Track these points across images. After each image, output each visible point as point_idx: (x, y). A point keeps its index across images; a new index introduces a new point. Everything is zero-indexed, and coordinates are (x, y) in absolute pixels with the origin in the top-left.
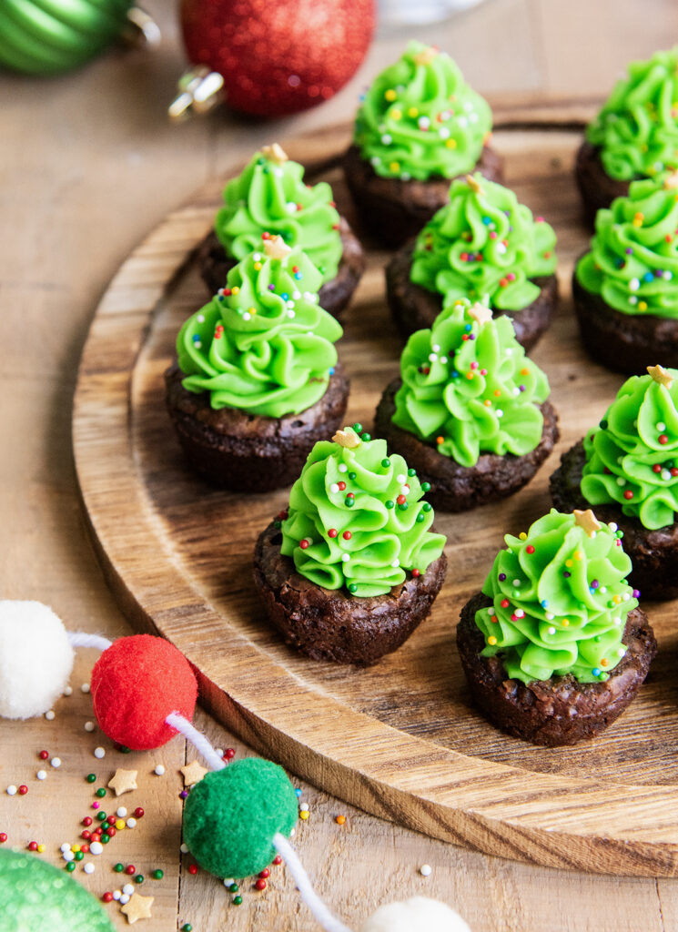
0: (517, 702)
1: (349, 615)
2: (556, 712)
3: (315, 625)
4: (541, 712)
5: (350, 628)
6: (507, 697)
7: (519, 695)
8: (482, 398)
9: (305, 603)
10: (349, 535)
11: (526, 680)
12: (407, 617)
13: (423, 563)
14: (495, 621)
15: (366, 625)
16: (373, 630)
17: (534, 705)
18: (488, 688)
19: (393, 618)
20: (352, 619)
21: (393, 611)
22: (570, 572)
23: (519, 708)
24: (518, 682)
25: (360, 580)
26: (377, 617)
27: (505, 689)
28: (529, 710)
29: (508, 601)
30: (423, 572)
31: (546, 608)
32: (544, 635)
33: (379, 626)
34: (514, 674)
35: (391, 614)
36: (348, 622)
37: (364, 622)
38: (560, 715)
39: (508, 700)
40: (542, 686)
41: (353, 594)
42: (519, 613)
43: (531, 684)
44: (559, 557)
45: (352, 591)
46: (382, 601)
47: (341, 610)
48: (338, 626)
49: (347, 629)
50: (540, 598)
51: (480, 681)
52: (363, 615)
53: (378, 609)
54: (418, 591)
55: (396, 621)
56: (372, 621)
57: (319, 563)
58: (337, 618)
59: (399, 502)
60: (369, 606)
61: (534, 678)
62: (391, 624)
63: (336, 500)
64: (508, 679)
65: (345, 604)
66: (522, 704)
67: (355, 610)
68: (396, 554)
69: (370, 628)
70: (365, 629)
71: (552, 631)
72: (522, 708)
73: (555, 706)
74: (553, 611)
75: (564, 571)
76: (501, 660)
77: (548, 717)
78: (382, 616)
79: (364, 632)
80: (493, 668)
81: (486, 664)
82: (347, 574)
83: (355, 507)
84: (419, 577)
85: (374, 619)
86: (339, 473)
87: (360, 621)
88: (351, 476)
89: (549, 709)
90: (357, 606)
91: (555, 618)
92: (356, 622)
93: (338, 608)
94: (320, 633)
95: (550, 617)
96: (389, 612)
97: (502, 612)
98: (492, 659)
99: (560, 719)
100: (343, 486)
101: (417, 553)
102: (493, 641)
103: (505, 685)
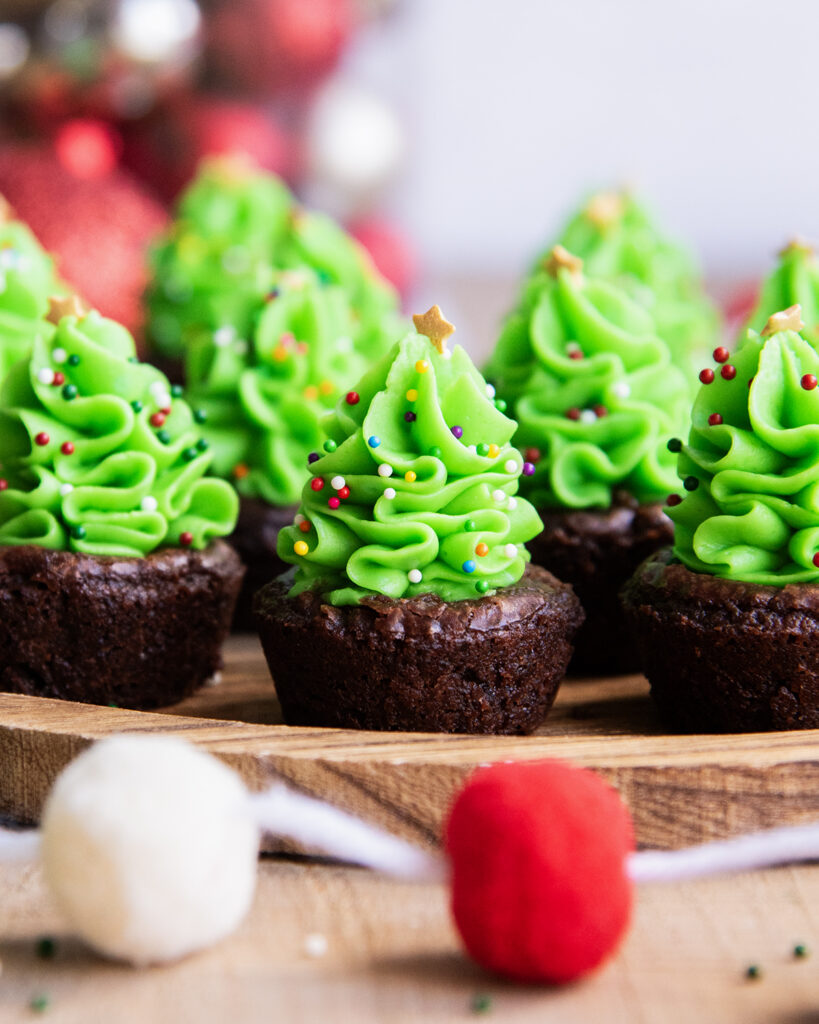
0: (346, 634)
1: (73, 569)
2: (407, 634)
3: (17, 594)
4: (386, 636)
5: (75, 594)
6: (329, 627)
7: (347, 623)
8: (302, 389)
10: (70, 447)
11: (356, 597)
12: (171, 586)
13: (198, 528)
14: (306, 527)
15: (102, 587)
16: (113, 597)
17: (372, 629)
18: (299, 629)
19: (147, 589)
20: (78, 575)
21: (147, 574)
22: (414, 412)
23: (350, 644)
24: (346, 609)
25: (90, 523)
26: (119, 579)
27: (325, 616)
28: (367, 641)
29: (322, 479)
30: (200, 544)
31: (378, 453)
32: (379, 510)
33: (124, 590)
34: (339, 596)
35: (145, 579)
36: (71, 581)
37: (97, 583)
38: (414, 638)
39: (330, 632)
40: (384, 600)
41: (81, 545)
42: (339, 482)
43: (366, 599)
44: (394, 379)
45: (78, 537)
46: (129, 560)
47: (59, 561)
48: (54, 593)
49: (70, 598)
50: (367, 438)
51: (286, 624)
52: (95, 570)
53: (120, 565)
54: (192, 563)
55: (154, 593)
56: (111, 582)
57: (24, 508)
58: (51, 573)
59: (154, 422)
60: (106, 561)
61: (370, 591)
62: (144, 595)
63: (47, 395)
64: (330, 604)
65: (65, 555)
66: (353, 634)
67: (83, 562)
68: (148, 479)
69: (108, 592)
70: (100, 595)
71: (390, 493)
72: (355, 641)
73: (406, 623)
74: (390, 457)
75: (404, 412)
76: (319, 595)
77: (397, 642)
78: (128, 580)
79: (98, 600)
80: (307, 601)
81: (296, 603)
82: (71, 514)
83: (79, 403)
84: (194, 550)
85: (115, 580)
86: (54, 363)
87: (93, 582)
88: (72, 361)
89: (398, 629)
90: (86, 558)
91: (395, 475)
92: (85, 582)
93: (55, 559)
94: (26, 619)
95: (385, 471)
96: (140, 574)
97: (313, 506)
98: (305, 593)
99: (416, 644)
100: (59, 378)
101: (186, 502)
102: (302, 547)
103: (324, 607)
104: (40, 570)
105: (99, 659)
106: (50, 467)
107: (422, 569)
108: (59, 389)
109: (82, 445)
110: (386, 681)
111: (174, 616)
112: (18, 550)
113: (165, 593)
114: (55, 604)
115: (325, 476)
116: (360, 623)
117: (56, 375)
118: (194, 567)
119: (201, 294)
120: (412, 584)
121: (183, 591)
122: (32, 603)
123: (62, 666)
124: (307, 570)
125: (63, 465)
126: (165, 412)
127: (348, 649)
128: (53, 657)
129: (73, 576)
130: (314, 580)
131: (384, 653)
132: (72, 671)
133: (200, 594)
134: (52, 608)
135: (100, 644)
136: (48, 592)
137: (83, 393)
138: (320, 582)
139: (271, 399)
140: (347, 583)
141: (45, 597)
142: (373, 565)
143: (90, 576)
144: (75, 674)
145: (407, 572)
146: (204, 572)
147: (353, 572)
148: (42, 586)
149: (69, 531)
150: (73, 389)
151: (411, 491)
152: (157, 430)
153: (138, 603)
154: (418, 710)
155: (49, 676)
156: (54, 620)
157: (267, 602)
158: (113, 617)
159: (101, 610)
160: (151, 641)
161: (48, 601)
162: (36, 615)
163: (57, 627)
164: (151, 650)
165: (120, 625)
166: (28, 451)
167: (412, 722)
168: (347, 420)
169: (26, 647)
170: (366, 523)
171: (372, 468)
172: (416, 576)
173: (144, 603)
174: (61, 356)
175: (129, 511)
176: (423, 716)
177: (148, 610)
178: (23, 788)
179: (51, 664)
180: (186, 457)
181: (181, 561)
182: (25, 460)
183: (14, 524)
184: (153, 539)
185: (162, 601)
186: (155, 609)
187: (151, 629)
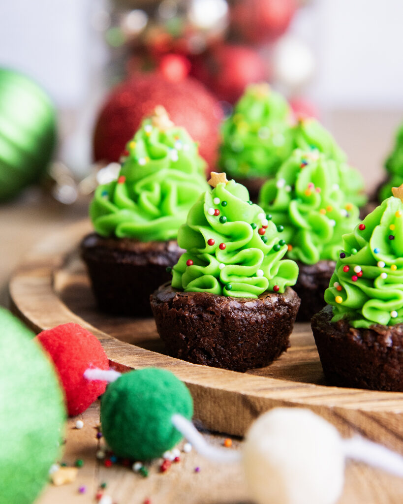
0: (363, 342)
1: (227, 305)
2: (393, 344)
3: (200, 316)
4: (383, 345)
5: (228, 317)
6: (354, 339)
7: (363, 338)
8: (318, 210)
9: (192, 303)
10: (224, 246)
11: (367, 325)
12: (272, 313)
13: (282, 283)
14: (340, 289)
15: (240, 314)
16: (246, 319)
17: (376, 341)
18: (339, 339)
19: (261, 314)
20: (229, 308)
21: (261, 307)
22: (393, 235)
23: (365, 348)
24: (362, 330)
25: (234, 282)
26: (248, 310)
27: (352, 333)
28: (373, 347)
29: (349, 266)
30: (282, 291)
31: (378, 256)
32: (378, 282)
33: (251, 315)
34: (358, 323)
35: (259, 310)
36: (226, 311)
37: (238, 312)
38: (397, 346)
39: (355, 342)
40: (381, 327)
41: (229, 293)
42: (358, 269)
43: (372, 326)
44: (384, 220)
45: (228, 289)
46: (252, 300)
47: (220, 301)
48: (218, 317)
49: (225, 318)
50: (372, 249)
51: (332, 336)
52: (238, 305)
53: (249, 303)
54: (279, 300)
55: (264, 316)
56: (245, 311)
57: (202, 274)
58: (217, 307)
59: (261, 232)
60: (242, 301)
61: (373, 322)
62: (259, 317)
63: (213, 220)
64: (354, 328)
65: (223, 298)
66: (367, 343)
67: (231, 302)
68: (260, 262)
69: (243, 316)
70: (239, 318)
71: (384, 276)
72: (367, 346)
73: (393, 338)
74: (383, 258)
75: (389, 235)
76: (347, 321)
77: (388, 348)
78: (252, 310)
79: (239, 320)
80: (342, 325)
81: (336, 325)
82: (224, 278)
83: (227, 224)
84: (280, 294)
85: (246, 310)
86: (214, 205)
87: (236, 311)
88: (223, 204)
89: (388, 341)
90: (233, 300)
91: (386, 266)
92: (233, 311)
93: (218, 300)
94: (204, 328)
95: (381, 265)
96: (258, 307)
97: (344, 279)
98: (340, 321)
99: (398, 349)
100: (218, 212)
101: (276, 271)
102: (339, 299)
103: (352, 330)
104: (212, 305)
105: (238, 347)
106: (214, 255)
107: (397, 311)
108: (218, 217)
109: (229, 245)
110: (382, 366)
111: (273, 327)
112: (200, 294)
113: (269, 316)
114: (218, 321)
115: (350, 265)
116: (370, 338)
117: (216, 210)
118: (281, 302)
119: (247, 149)
120: (392, 318)
121: (277, 315)
122: (207, 321)
123: (220, 350)
124: (340, 309)
125: (220, 254)
126: (264, 227)
127: (364, 350)
128: (216, 345)
129: (227, 309)
130: (344, 314)
131: (382, 353)
132: (225, 352)
133: (284, 316)
134: (216, 323)
135: (239, 340)
136: (215, 316)
137: (229, 220)
138: (347, 315)
139: (302, 213)
140: (361, 317)
141: (214, 318)
142: (374, 309)
143: (235, 309)
144: (226, 353)
145: (390, 312)
146: (285, 304)
147: (365, 312)
148: (212, 313)
149: (223, 285)
150: (225, 218)
151: (394, 275)
152: (261, 236)
153: (257, 321)
154: (396, 379)
155: (214, 353)
156: (218, 328)
157: (320, 323)
158: (245, 328)
159: (240, 325)
160: (262, 338)
161: (215, 320)
162: (209, 326)
163: (219, 332)
164: (262, 342)
165: (248, 331)
166: (204, 247)
167: (393, 385)
168: (360, 238)
169: (204, 341)
170: (371, 289)
171: (375, 263)
172: (394, 314)
173: (260, 321)
174: (218, 201)
175: (251, 277)
176: (398, 382)
177: (262, 325)
178: (211, 415)
179: (215, 349)
180: (275, 249)
181: (274, 299)
182: (201, 251)
183: (197, 281)
184: (262, 290)
185: (268, 320)
186: (264, 324)
187: (262, 333)
